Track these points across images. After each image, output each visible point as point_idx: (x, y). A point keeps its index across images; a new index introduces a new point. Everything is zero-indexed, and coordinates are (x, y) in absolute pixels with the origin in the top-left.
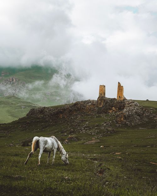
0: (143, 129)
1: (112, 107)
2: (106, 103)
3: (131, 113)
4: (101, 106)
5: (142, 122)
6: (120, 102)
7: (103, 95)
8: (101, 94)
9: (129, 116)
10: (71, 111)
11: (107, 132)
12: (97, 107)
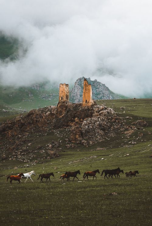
0: (101, 149)
1: (74, 117)
2: (68, 112)
3: (92, 126)
4: (61, 117)
5: (105, 139)
6: (86, 110)
7: (65, 99)
8: (62, 98)
9: (88, 131)
10: (23, 125)
11: (46, 157)
12: (56, 117)
